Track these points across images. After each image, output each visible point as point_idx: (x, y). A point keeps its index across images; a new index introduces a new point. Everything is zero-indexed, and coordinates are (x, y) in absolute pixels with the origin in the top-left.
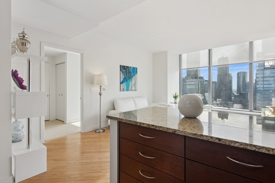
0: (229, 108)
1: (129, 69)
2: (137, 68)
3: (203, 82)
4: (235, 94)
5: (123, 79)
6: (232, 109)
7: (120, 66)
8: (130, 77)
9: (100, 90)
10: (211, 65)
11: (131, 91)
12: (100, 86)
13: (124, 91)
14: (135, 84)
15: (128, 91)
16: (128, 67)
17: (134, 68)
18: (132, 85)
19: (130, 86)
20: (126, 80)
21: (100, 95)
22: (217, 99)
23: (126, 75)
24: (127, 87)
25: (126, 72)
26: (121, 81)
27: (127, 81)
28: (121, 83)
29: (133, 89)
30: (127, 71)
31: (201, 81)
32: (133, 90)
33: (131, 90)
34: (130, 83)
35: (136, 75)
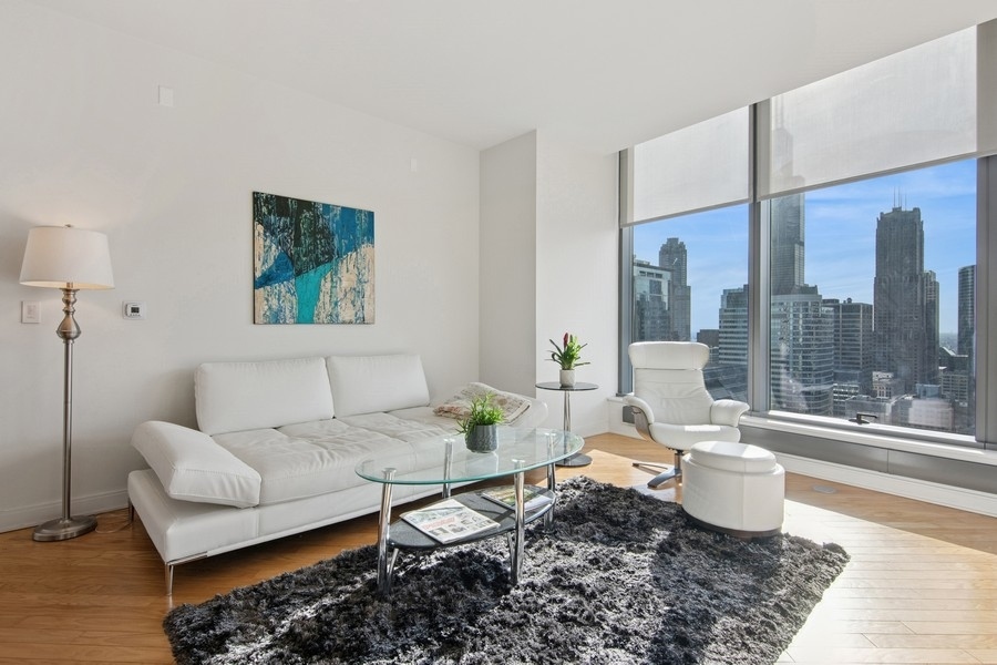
0: (860, 422)
1: (317, 217)
2: (371, 215)
3: (816, 304)
4: (952, 353)
5: (271, 262)
6: (872, 426)
7: (256, 197)
8: (323, 254)
9: (67, 313)
10: (761, 192)
11: (332, 322)
12: (67, 291)
13: (277, 322)
14: (360, 293)
15: (312, 322)
16: (305, 205)
17: (349, 213)
18: (341, 295)
19: (324, 298)
20: (298, 267)
21: (65, 335)
22: (874, 373)
23: (297, 243)
24: (299, 303)
25: (297, 229)
26: (258, 274)
27: (299, 273)
28: (262, 282)
29: (347, 313)
30: (303, 228)
31: (807, 304)
32: (347, 319)
33: (333, 319)
34: (326, 286)
35: (364, 249)
